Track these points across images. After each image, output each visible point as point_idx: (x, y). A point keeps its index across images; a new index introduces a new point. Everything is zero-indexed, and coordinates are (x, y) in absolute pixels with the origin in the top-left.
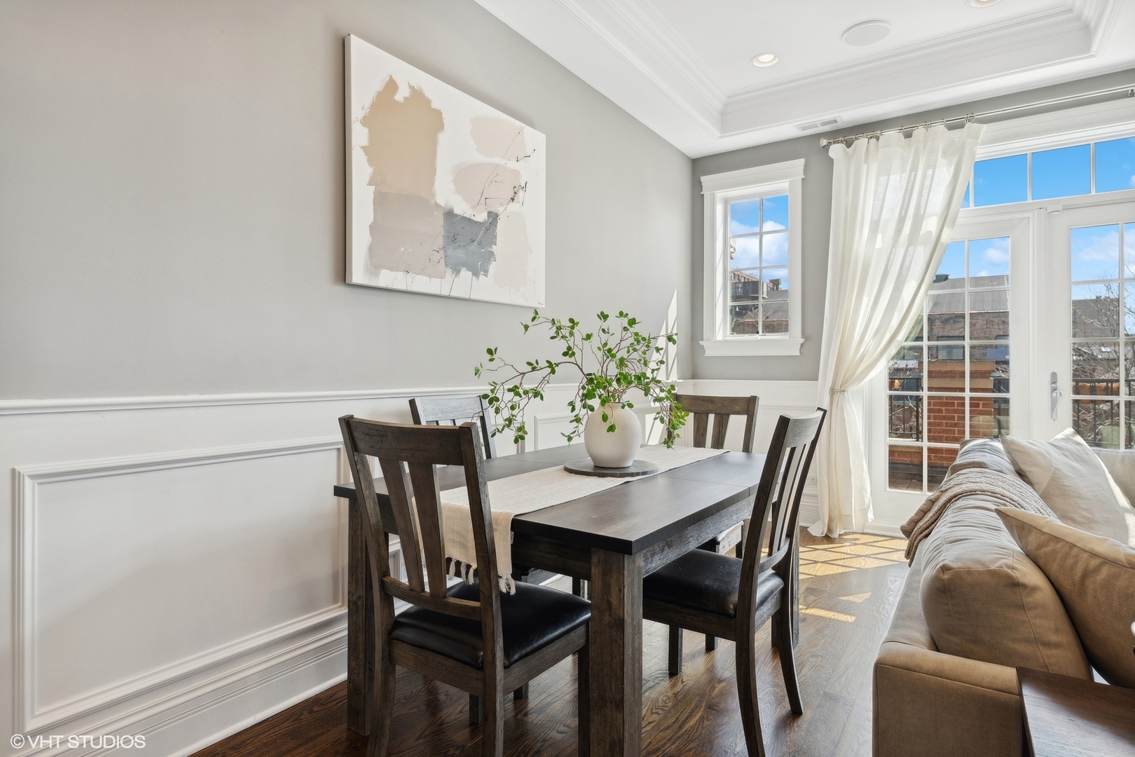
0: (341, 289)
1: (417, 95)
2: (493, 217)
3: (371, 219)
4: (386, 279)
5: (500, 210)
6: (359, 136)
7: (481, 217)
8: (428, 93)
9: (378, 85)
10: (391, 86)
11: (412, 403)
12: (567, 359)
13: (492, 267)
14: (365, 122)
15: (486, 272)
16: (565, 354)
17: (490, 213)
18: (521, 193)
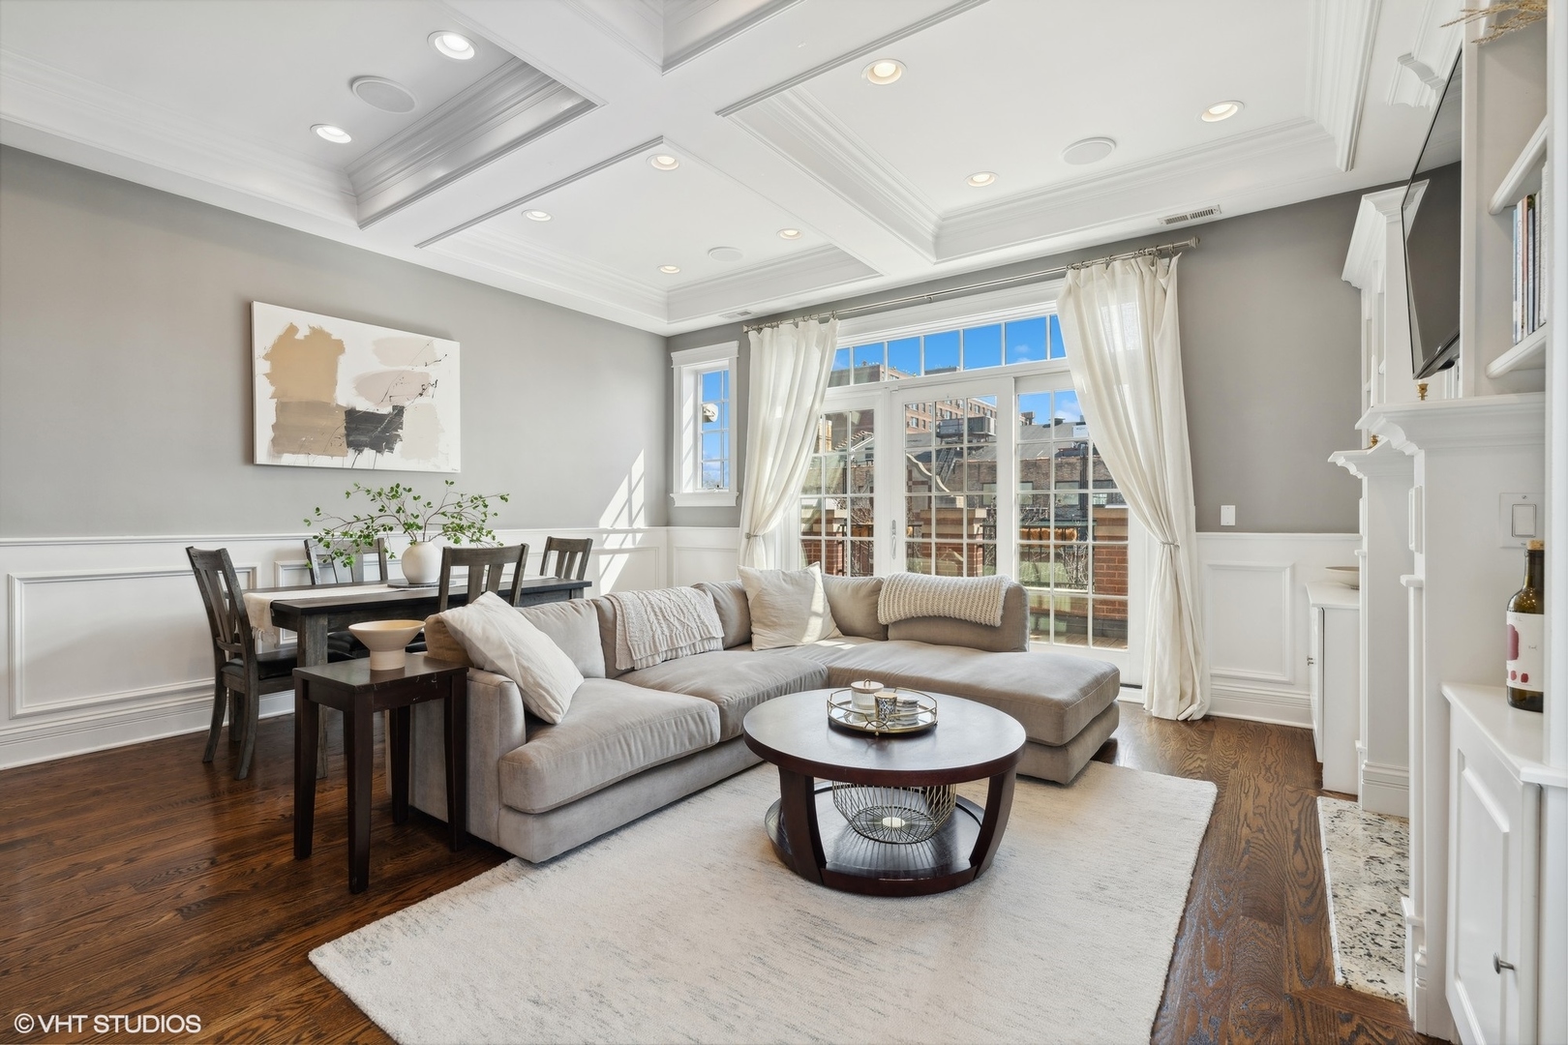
0: (249, 469)
1: (317, 333)
2: (399, 411)
3: (273, 420)
4: (288, 459)
5: (406, 404)
6: (261, 367)
7: (386, 410)
8: (327, 329)
9: (279, 330)
10: (292, 329)
11: (306, 542)
12: (382, 513)
13: (398, 446)
14: (267, 357)
15: (391, 449)
16: (381, 510)
17: (394, 408)
18: (431, 390)
